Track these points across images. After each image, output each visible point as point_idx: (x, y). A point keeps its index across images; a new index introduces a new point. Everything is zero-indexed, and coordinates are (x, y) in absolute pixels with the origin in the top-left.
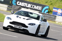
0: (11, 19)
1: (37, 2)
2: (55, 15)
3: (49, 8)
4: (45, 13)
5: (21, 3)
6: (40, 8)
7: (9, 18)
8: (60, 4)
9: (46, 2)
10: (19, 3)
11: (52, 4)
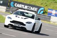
0: (11, 18)
1: (33, 4)
2: (50, 16)
3: (44, 9)
4: (41, 14)
5: (18, 4)
6: (36, 9)
7: (9, 18)
8: (55, 5)
9: (42, 4)
10: (16, 5)
11: (47, 5)
